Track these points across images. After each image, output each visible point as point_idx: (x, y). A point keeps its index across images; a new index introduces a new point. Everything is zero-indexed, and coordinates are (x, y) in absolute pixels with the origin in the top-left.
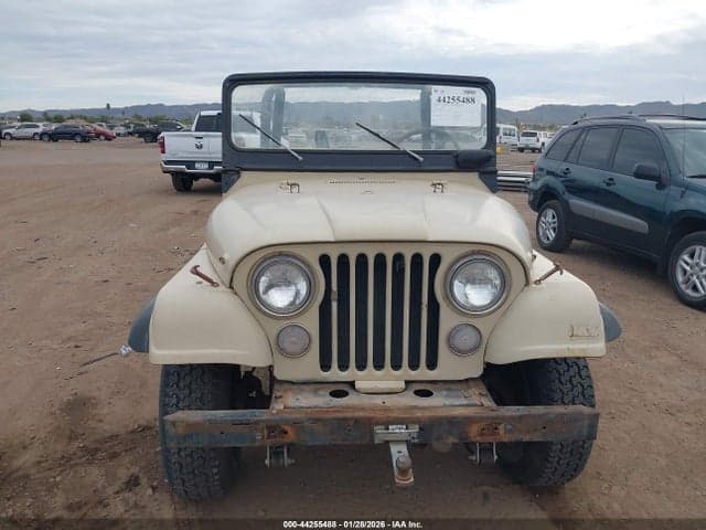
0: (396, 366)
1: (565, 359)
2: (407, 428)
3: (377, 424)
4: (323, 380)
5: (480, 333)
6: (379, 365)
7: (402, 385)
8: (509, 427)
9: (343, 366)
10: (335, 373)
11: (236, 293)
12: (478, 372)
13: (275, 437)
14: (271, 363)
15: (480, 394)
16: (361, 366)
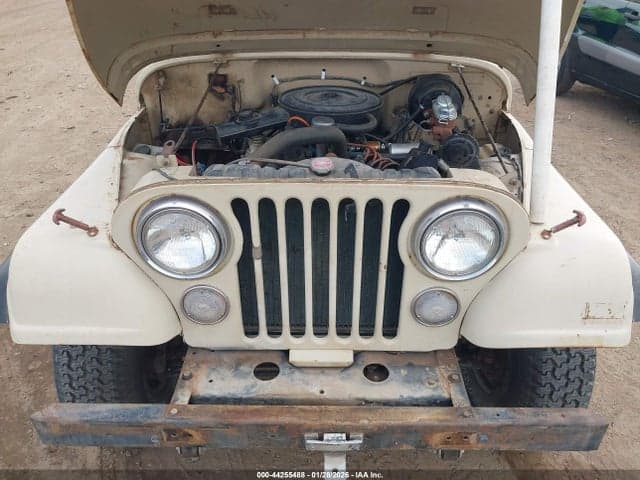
0: (344, 331)
1: (568, 350)
2: (348, 439)
3: (309, 430)
4: (247, 348)
5: (457, 302)
6: (321, 330)
7: (349, 358)
8: (483, 438)
9: (275, 332)
10: (263, 341)
11: (118, 248)
12: (450, 343)
13: (176, 439)
14: (178, 333)
15: (450, 378)
16: (298, 331)
